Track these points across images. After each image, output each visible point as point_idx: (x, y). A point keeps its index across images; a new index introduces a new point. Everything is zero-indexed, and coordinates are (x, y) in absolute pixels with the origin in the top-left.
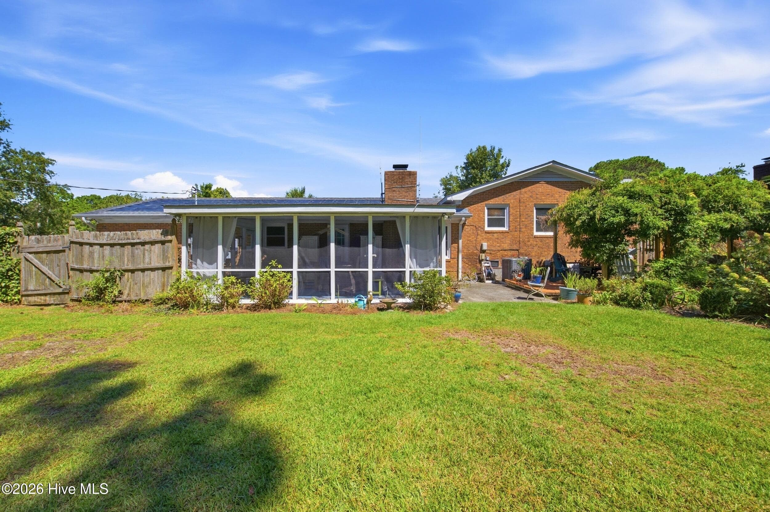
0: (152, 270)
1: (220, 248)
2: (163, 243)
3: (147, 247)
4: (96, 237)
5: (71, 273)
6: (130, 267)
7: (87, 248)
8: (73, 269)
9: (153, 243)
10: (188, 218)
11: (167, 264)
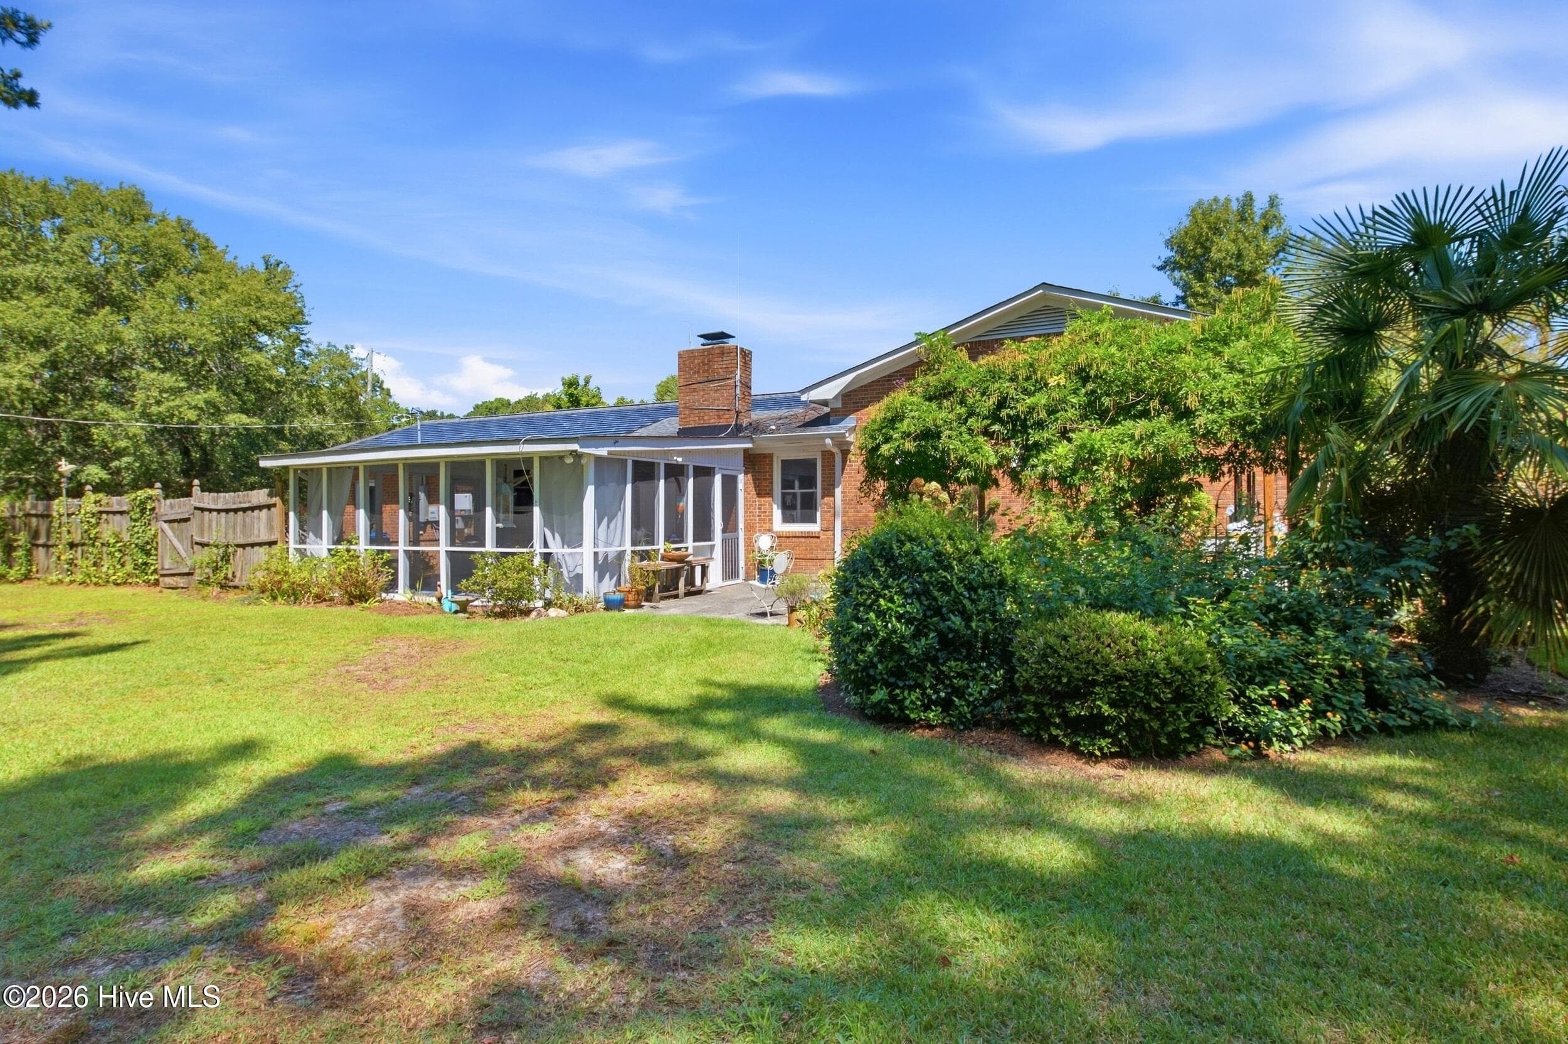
0: (260, 544)
1: (325, 513)
2: (269, 507)
3: (256, 512)
4: (215, 500)
5: (196, 547)
6: (241, 541)
7: (206, 513)
8: (197, 543)
9: (260, 508)
10: (295, 471)
11: (273, 538)
